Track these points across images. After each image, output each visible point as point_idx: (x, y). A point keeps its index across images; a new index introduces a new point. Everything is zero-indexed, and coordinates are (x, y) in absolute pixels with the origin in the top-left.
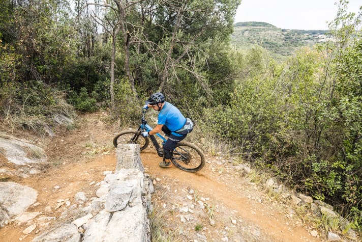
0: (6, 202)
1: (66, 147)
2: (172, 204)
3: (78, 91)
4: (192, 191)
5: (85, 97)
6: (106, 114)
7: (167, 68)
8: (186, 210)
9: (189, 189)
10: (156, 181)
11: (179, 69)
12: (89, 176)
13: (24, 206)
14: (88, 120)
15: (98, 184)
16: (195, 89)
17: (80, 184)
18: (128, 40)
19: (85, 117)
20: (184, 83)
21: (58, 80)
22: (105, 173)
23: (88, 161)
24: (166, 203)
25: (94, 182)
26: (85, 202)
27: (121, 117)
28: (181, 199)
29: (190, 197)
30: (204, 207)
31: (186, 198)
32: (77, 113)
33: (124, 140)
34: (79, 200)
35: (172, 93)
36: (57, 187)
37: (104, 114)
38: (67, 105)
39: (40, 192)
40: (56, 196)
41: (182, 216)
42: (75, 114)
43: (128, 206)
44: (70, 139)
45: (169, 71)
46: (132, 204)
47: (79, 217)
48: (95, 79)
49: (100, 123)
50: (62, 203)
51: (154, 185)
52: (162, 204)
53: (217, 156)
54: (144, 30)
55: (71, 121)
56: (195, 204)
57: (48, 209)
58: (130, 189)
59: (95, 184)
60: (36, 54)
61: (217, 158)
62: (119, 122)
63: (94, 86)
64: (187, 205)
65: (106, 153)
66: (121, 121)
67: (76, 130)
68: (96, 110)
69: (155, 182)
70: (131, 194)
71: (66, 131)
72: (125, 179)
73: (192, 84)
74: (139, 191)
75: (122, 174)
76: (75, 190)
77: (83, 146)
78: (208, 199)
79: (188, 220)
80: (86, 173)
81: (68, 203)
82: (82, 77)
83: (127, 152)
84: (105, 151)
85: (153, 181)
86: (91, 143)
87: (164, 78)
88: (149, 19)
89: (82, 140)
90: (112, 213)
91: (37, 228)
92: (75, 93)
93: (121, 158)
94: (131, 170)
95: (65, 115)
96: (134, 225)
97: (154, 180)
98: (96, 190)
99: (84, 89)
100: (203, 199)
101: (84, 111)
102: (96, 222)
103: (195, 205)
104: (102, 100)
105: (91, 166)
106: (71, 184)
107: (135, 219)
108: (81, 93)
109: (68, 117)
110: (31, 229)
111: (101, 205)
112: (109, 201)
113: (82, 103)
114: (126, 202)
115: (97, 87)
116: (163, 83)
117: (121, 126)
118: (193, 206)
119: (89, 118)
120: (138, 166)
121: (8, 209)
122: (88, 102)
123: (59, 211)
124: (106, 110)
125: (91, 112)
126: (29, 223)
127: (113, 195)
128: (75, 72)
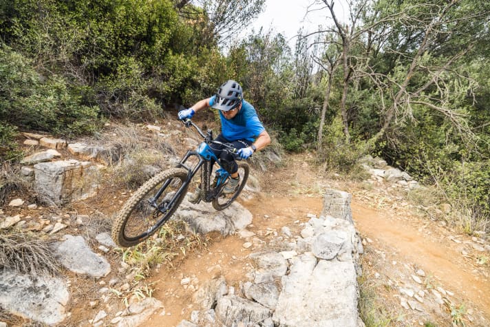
0: (233, 217)
1: (275, 182)
2: (388, 277)
3: (288, 132)
4: (421, 272)
5: (293, 137)
6: (311, 156)
7: (397, 105)
8: (410, 293)
9: (416, 268)
10: (367, 242)
11: (416, 105)
12: (293, 214)
13: (244, 224)
14: (294, 160)
15: (302, 224)
16: (439, 133)
17: (285, 219)
18: (349, 75)
19: (291, 156)
20: (421, 125)
21: (273, 121)
22: (309, 215)
23: (293, 199)
24: (380, 273)
25: (298, 221)
26: (290, 238)
27: (328, 161)
28: (402, 276)
29: (418, 279)
30: (442, 302)
31: (410, 278)
32: (285, 153)
33: (329, 186)
34: (285, 234)
35: (398, 138)
36: (267, 216)
37: (309, 156)
38: (278, 144)
39: (254, 216)
40: (266, 223)
41: (403, 299)
42: (283, 154)
43: (336, 258)
44: (278, 176)
45: (400, 109)
46: (340, 258)
47: (286, 250)
48: (304, 120)
49: (305, 165)
50: (271, 232)
51: (363, 245)
52: (373, 272)
53: (475, 236)
54: (370, 61)
55: (280, 159)
56: (426, 291)
57: (260, 232)
58: (341, 242)
59: (299, 223)
60: (260, 98)
61: (475, 239)
62: (325, 165)
63: (302, 127)
64: (412, 288)
65: (310, 196)
66: (328, 165)
67: (283, 168)
68: (302, 151)
69: (364, 242)
70: (341, 246)
71: (275, 168)
72: (333, 228)
73: (435, 126)
74: (349, 246)
75: (329, 221)
76: (281, 223)
77: (289, 184)
78: (451, 294)
79: (413, 308)
80: (291, 211)
81: (276, 234)
82: (293, 118)
83: (337, 199)
84: (309, 193)
85: (362, 240)
86: (296, 182)
87: (389, 118)
88: (376, 48)
89: (288, 178)
90: (318, 259)
91: (252, 246)
92: (286, 134)
93: (328, 205)
94: (340, 220)
95: (275, 153)
96: (344, 282)
97: (364, 240)
98: (301, 229)
99: (294, 130)
100: (440, 289)
101: (291, 151)
102: (302, 261)
103: (425, 293)
104: (309, 142)
105: (295, 204)
106: (278, 217)
107: (345, 277)
108: (290, 134)
109: (277, 155)
110: (248, 245)
111: (306, 246)
112: (317, 246)
113: (291, 143)
114: (334, 253)
115: (306, 128)
116: (386, 125)
117: (326, 170)
118: (422, 293)
119: (296, 159)
120: (348, 217)
121: (235, 223)
122: (296, 142)
123: (268, 237)
124: (312, 152)
125: (297, 153)
126: (247, 239)
127: (322, 241)
128: (288, 114)
